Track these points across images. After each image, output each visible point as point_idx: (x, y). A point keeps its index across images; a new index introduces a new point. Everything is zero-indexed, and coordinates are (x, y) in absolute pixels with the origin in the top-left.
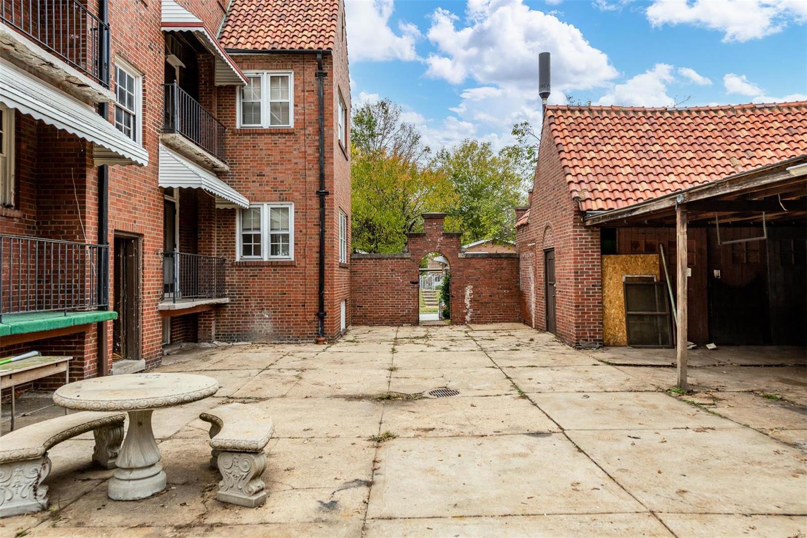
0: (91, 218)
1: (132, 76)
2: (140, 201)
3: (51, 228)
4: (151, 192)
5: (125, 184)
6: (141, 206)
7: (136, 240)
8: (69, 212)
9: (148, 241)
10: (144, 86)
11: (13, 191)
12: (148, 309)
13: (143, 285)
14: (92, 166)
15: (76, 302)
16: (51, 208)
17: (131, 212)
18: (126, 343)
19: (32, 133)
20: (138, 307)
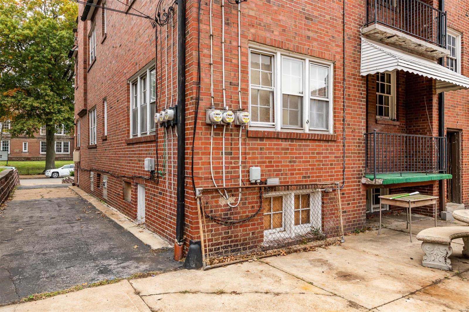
0: (435, 123)
1: (455, 37)
2: (460, 110)
3: (413, 129)
4: (466, 103)
5: (452, 101)
6: (461, 113)
7: (458, 133)
8: (423, 120)
9: (465, 133)
10: (462, 40)
11: (395, 112)
12: (465, 174)
13: (462, 159)
14: (435, 94)
15: (428, 168)
16: (413, 119)
17: (455, 117)
18: (452, 193)
19: (403, 82)
20: (459, 172)
